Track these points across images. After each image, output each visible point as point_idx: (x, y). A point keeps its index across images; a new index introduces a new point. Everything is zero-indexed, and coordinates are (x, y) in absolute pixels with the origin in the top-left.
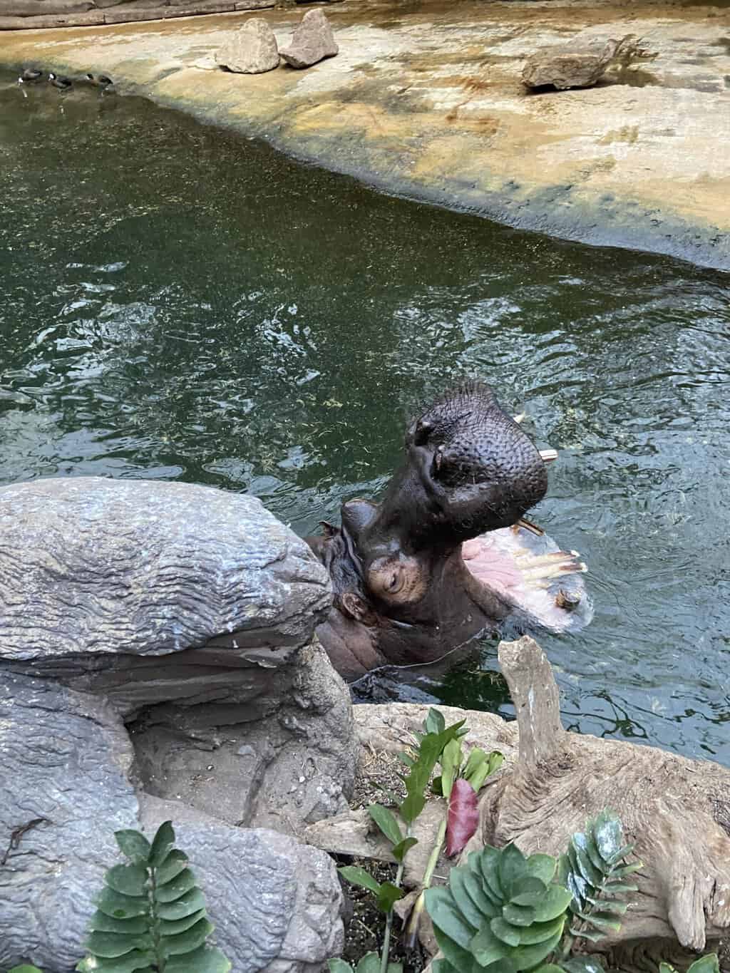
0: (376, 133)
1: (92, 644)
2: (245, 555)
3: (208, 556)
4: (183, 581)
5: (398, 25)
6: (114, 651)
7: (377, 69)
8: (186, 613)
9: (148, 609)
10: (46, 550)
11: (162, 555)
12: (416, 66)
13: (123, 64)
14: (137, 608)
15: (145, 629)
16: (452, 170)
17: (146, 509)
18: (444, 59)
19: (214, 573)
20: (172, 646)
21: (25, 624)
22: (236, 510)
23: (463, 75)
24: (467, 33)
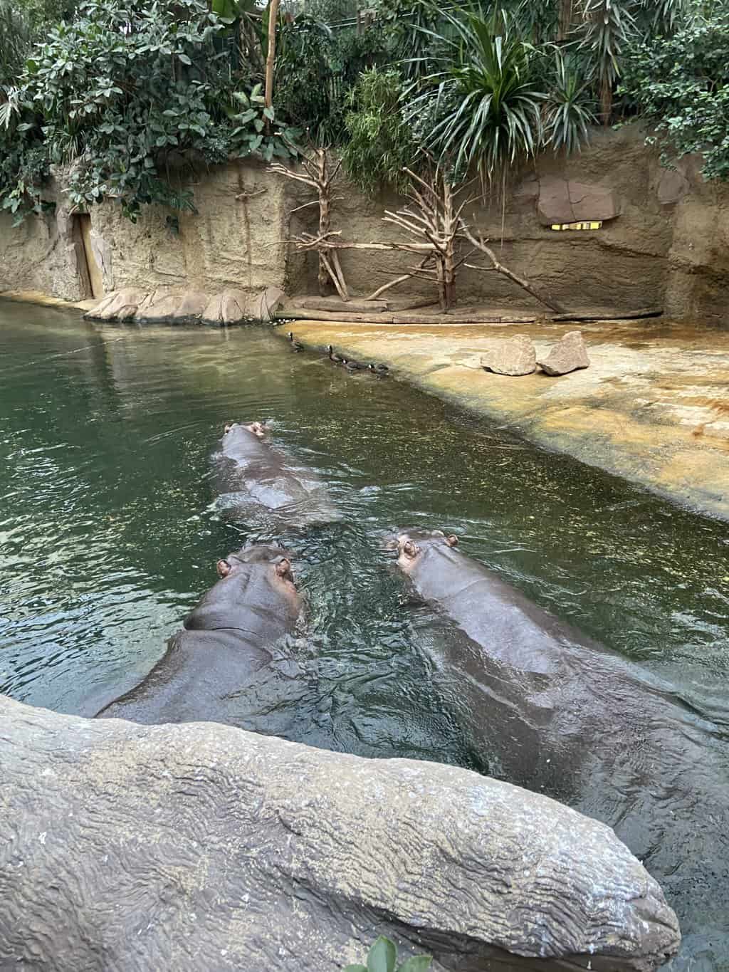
0: (623, 438)
1: (472, 928)
2: (612, 884)
3: (581, 878)
4: (557, 894)
5: (647, 346)
6: (489, 941)
7: (626, 383)
8: (555, 924)
9: (523, 910)
10: (444, 832)
11: (539, 865)
12: (664, 384)
13: (403, 356)
14: (514, 907)
15: (518, 929)
16: (697, 481)
17: (523, 816)
18: (691, 381)
19: (585, 894)
20: (538, 951)
21: (418, 894)
22: (599, 837)
23: (710, 397)
24: (714, 360)
